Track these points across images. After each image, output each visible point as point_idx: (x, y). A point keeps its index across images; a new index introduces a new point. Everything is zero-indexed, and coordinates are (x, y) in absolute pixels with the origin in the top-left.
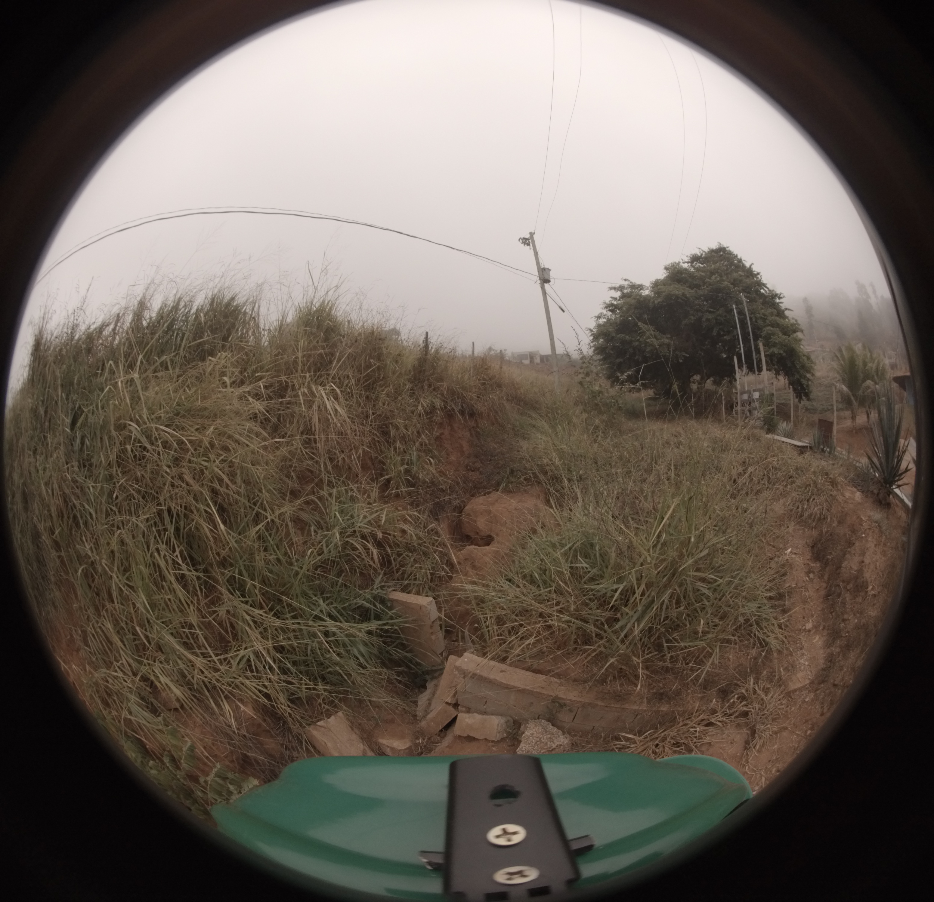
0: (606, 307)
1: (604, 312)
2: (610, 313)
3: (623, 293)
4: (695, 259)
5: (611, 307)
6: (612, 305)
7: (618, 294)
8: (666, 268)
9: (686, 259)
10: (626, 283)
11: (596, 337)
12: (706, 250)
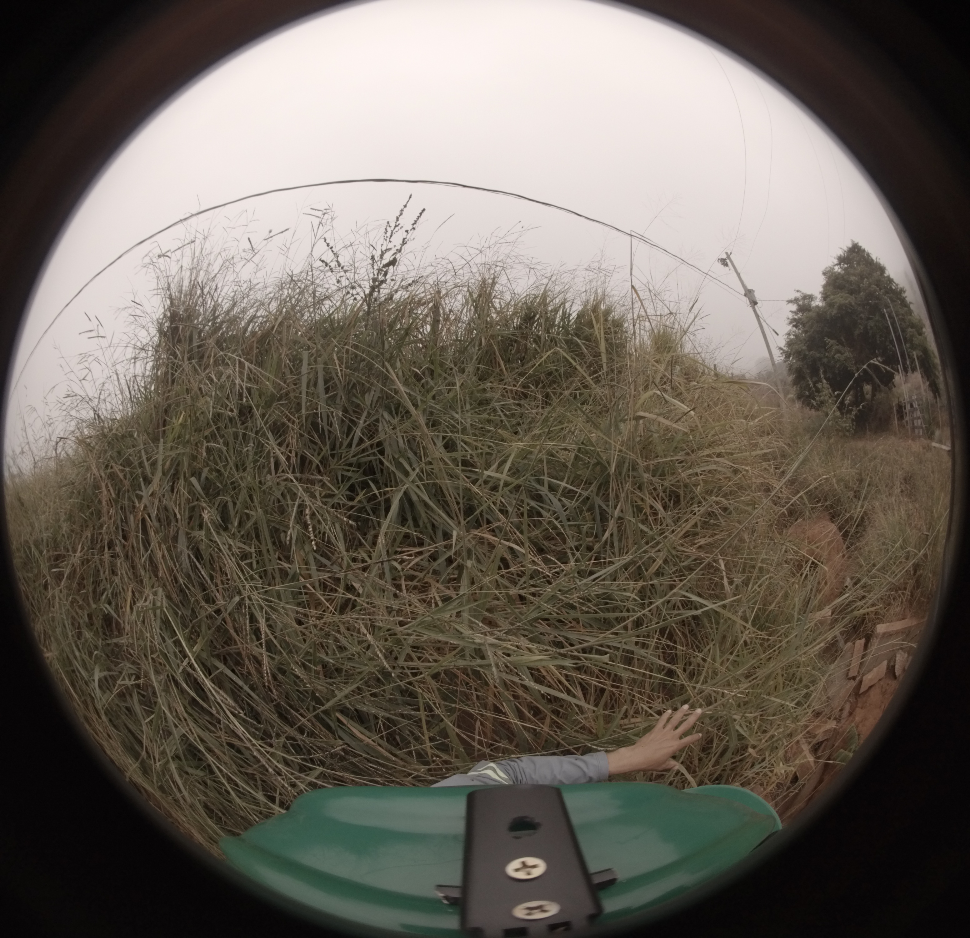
0: (790, 323)
1: (790, 327)
2: (794, 329)
3: (799, 305)
4: (842, 260)
5: (795, 323)
6: (794, 320)
7: (794, 307)
8: (824, 274)
9: (836, 261)
10: (798, 295)
11: (788, 355)
12: (846, 249)
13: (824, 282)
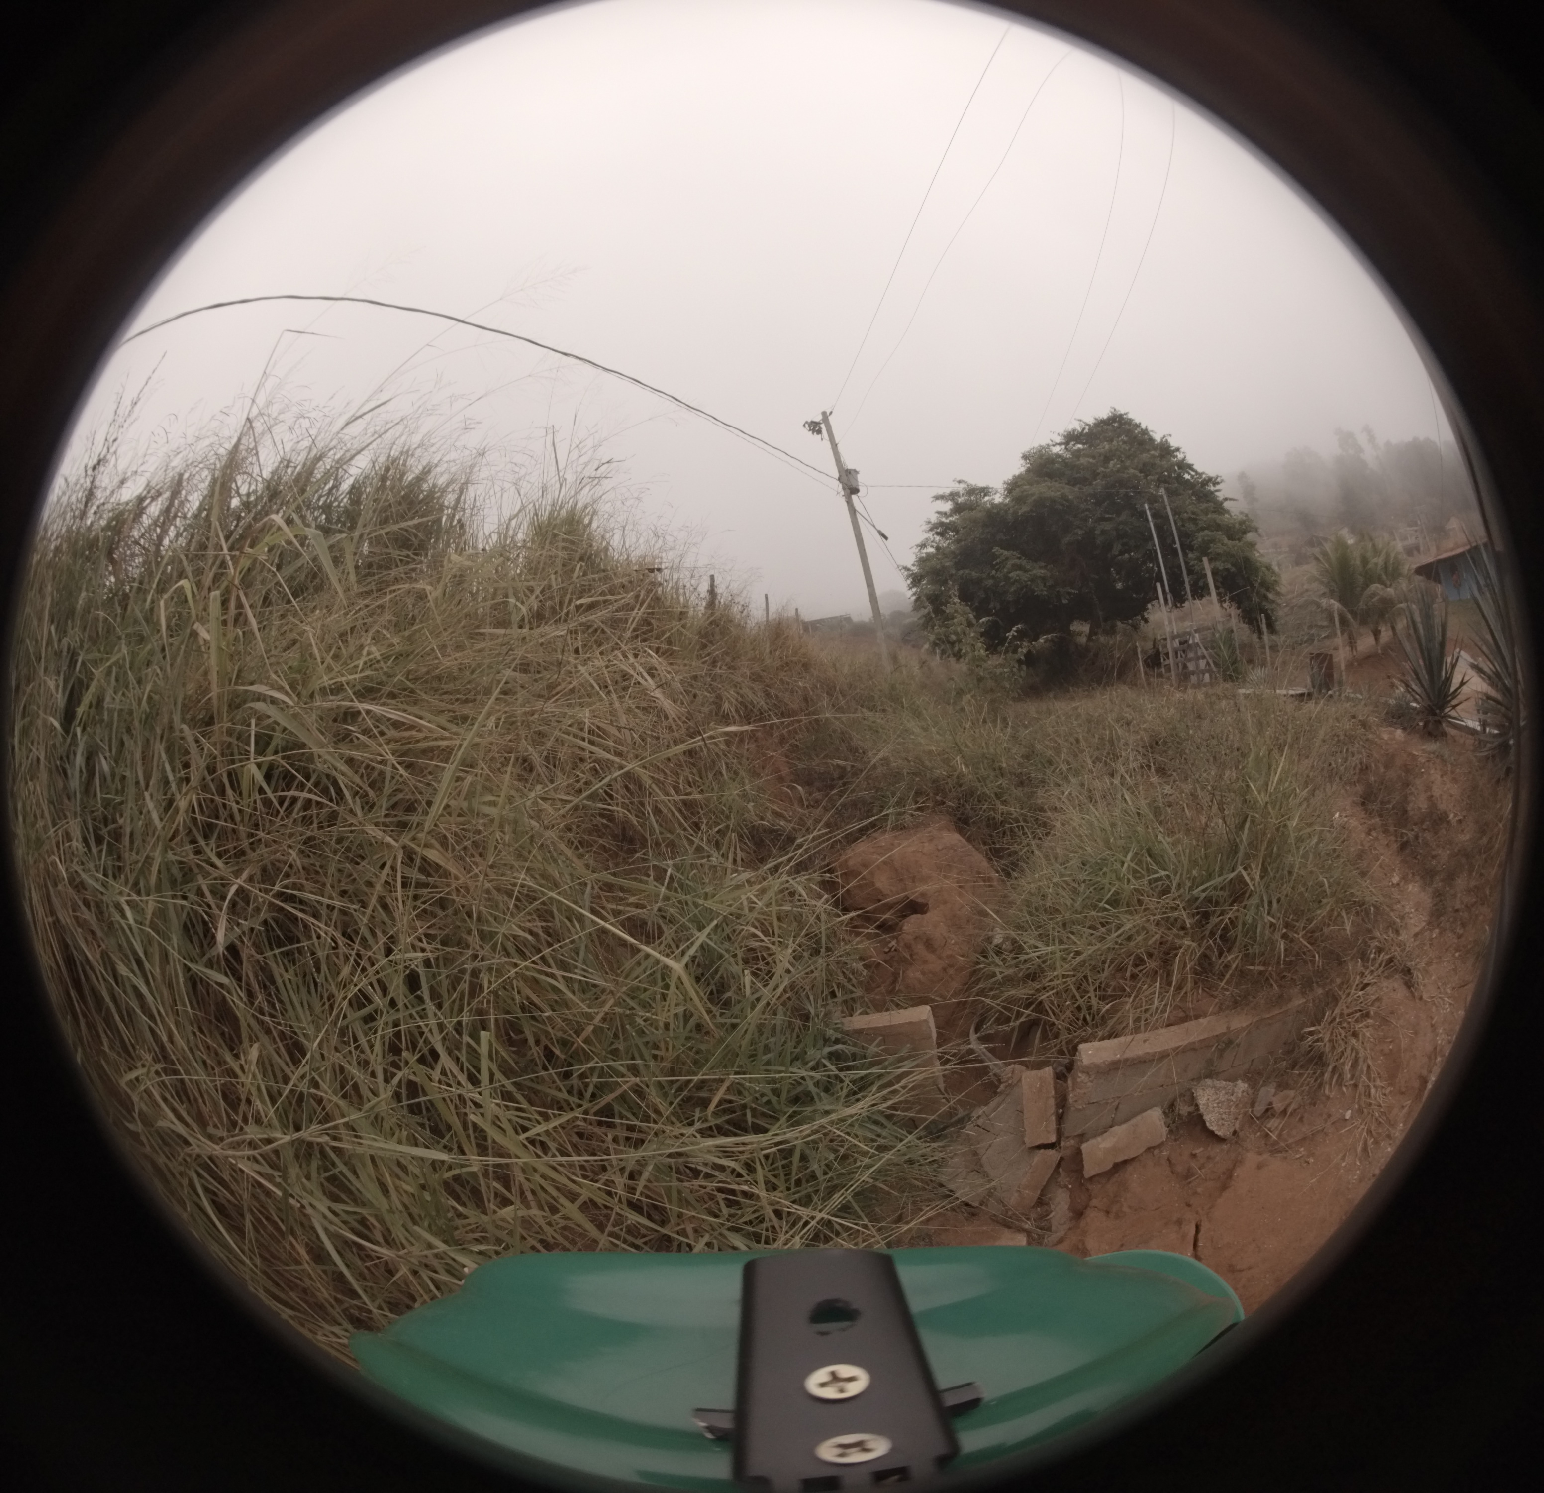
1: (930, 535)
2: (938, 538)
3: (956, 503)
4: (1074, 437)
5: (941, 528)
6: (941, 524)
7: (948, 506)
8: (1025, 457)
9: (1060, 440)
10: (959, 488)
11: (916, 579)
12: (1091, 421)
13: (1023, 470)
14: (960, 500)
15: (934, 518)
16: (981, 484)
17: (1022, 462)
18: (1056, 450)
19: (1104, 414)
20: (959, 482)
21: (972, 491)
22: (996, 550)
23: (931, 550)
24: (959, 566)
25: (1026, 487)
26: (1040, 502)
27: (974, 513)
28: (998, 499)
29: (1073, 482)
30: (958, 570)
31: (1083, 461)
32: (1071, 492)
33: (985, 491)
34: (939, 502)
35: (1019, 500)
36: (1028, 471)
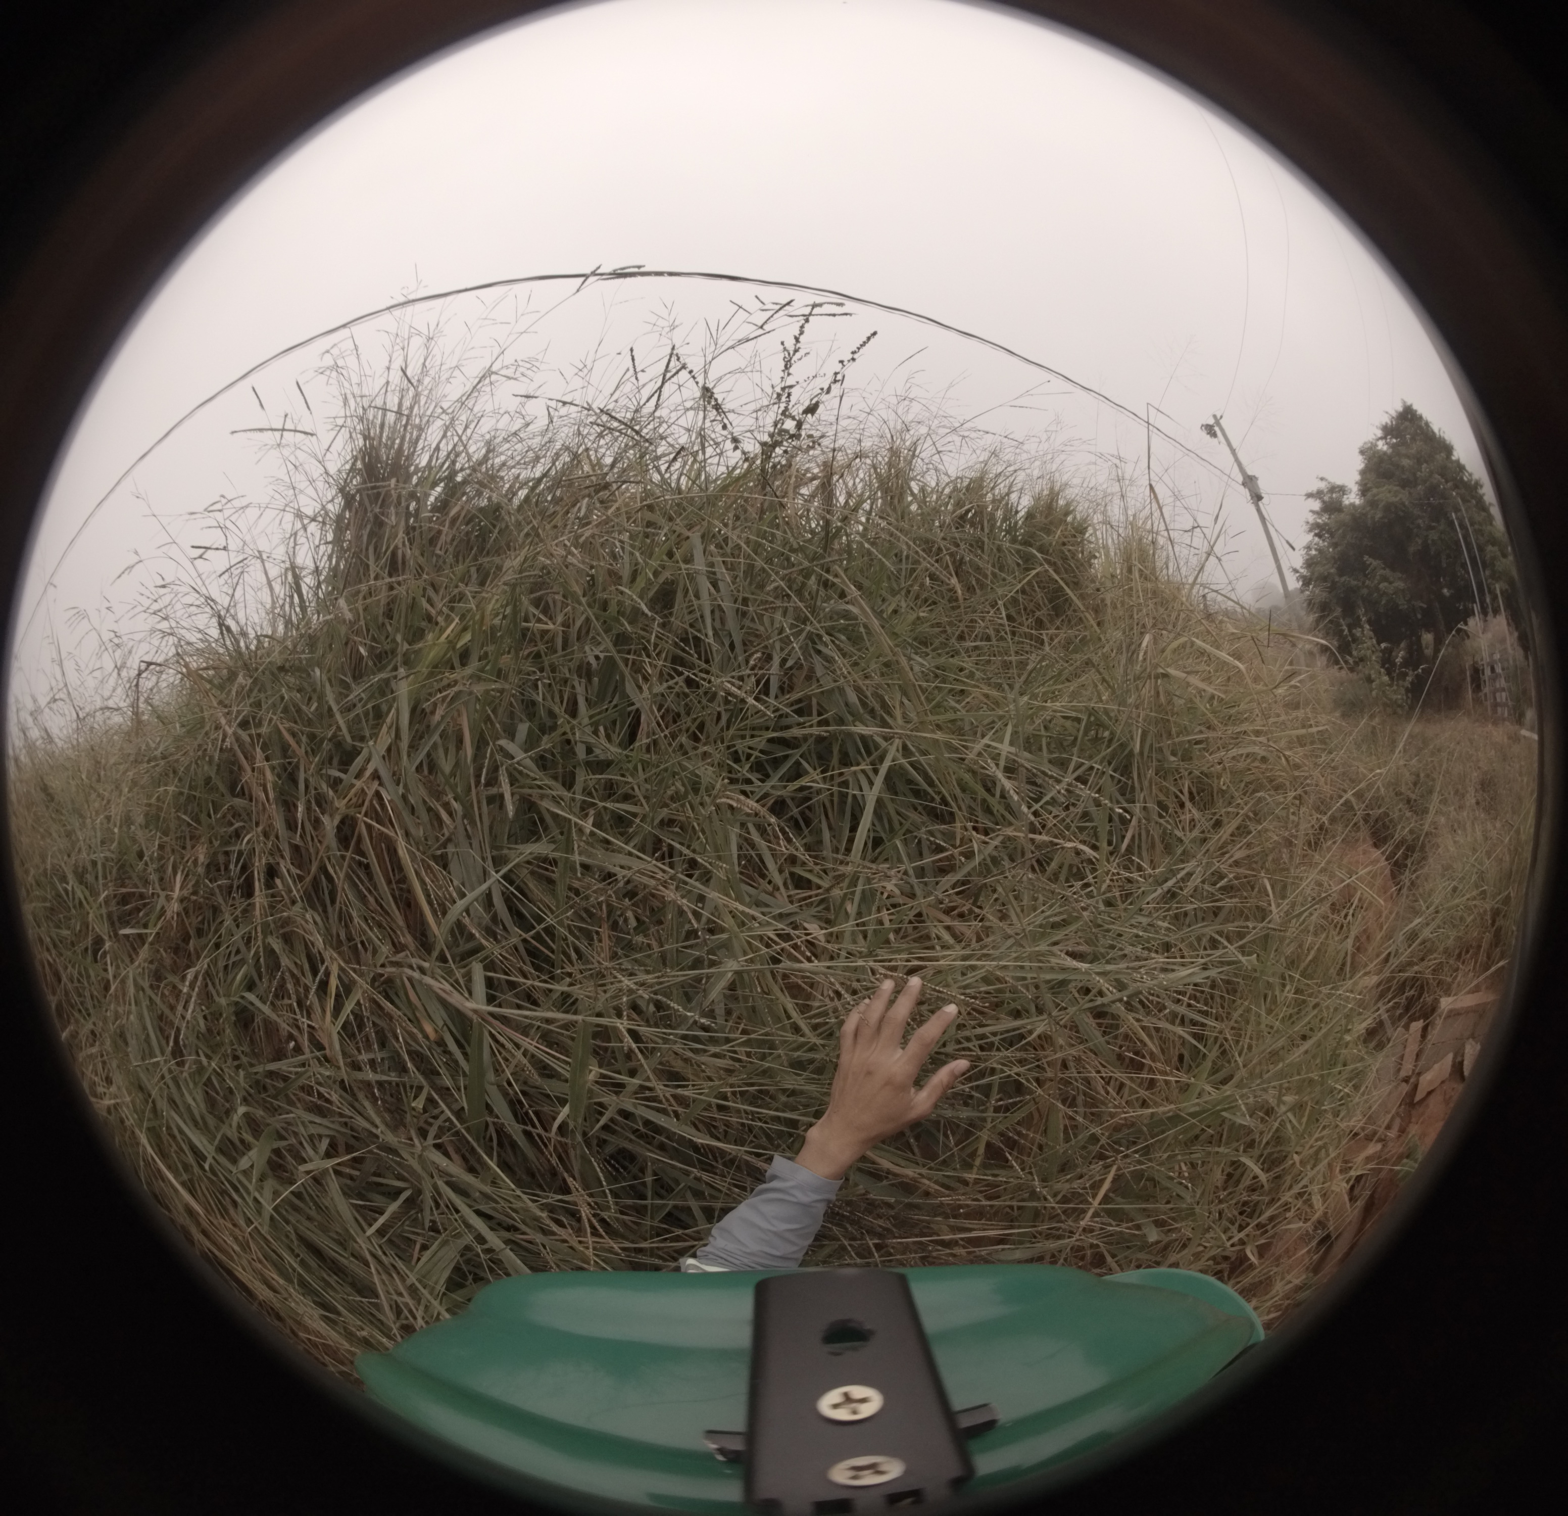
0: (1310, 531)
1: (1310, 537)
2: (1317, 539)
3: (1324, 502)
4: (1388, 431)
5: (1319, 530)
6: (1316, 525)
7: (1316, 505)
8: (1362, 452)
9: (1379, 433)
10: (1322, 485)
12: (1394, 414)
13: (1362, 466)
14: (1326, 498)
15: (1311, 518)
16: (1339, 482)
17: (1360, 458)
18: (1382, 446)
19: (1400, 409)
20: (1322, 479)
21: (1333, 489)
22: (1366, 558)
23: (1313, 552)
24: (1341, 573)
25: (1375, 491)
26: (1388, 508)
27: (1342, 515)
28: (1353, 498)
29: (1404, 484)
30: (1341, 576)
31: (1406, 462)
32: (1405, 496)
33: (1342, 490)
34: (1310, 500)
35: (1373, 504)
36: (1366, 467)
